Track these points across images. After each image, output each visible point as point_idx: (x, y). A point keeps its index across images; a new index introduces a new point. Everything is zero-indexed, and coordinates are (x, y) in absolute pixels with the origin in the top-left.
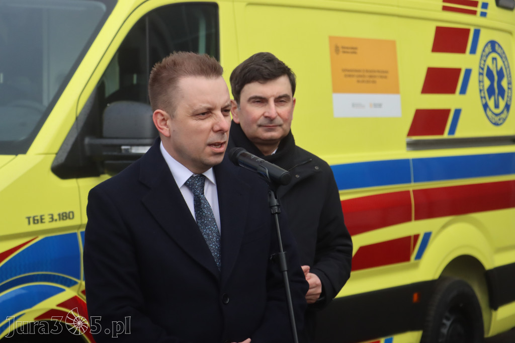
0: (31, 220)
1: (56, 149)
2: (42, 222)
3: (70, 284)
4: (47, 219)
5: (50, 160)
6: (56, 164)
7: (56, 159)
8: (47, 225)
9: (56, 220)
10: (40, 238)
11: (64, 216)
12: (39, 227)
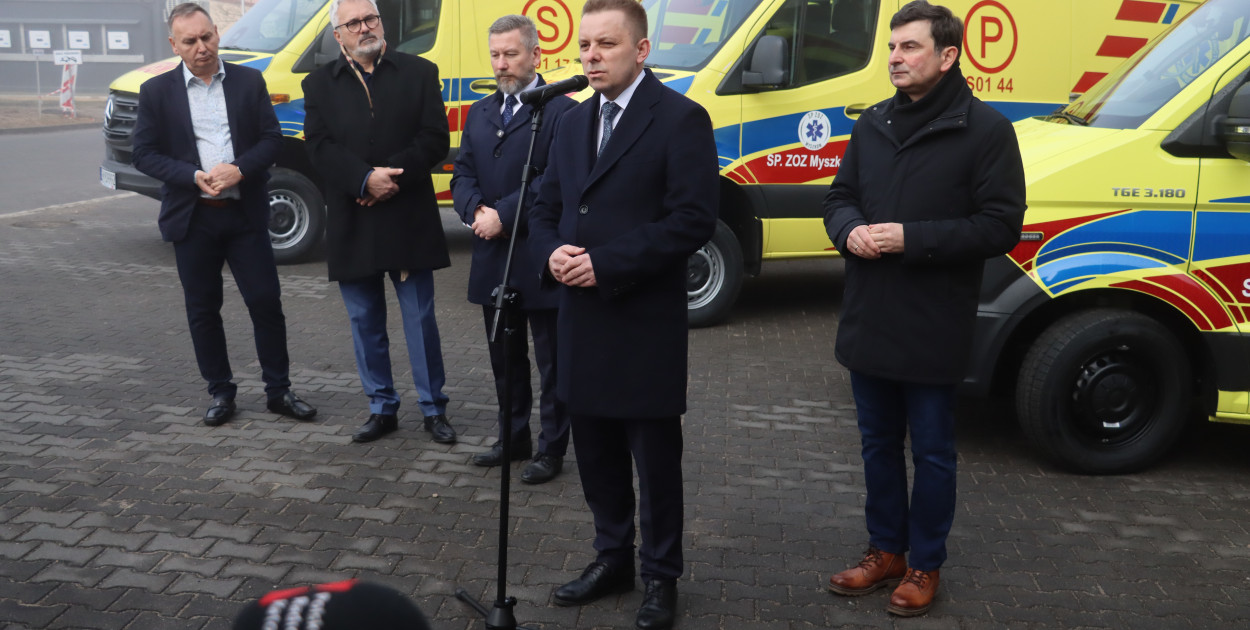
0: (1119, 192)
1: (1174, 125)
2: (1134, 195)
3: (1175, 262)
4: (1142, 193)
5: (1162, 136)
6: (1169, 141)
7: (1169, 136)
8: (1142, 199)
9: (1156, 196)
10: (1134, 210)
11: (1169, 194)
12: (1131, 199)
